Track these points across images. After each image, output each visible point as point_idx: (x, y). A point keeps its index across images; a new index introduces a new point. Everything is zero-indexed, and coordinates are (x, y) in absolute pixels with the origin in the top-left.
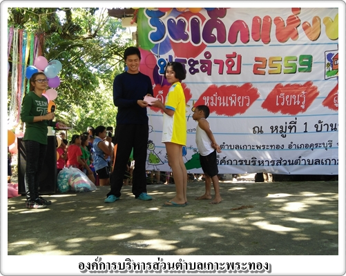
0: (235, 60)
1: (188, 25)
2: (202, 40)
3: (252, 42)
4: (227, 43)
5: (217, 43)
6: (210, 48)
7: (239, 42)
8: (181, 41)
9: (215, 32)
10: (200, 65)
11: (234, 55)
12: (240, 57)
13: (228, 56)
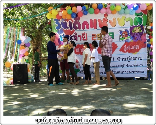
0: (85, 35)
1: (68, 23)
2: (73, 29)
3: (90, 28)
4: (82, 29)
5: (78, 29)
6: (76, 31)
7: (86, 29)
8: (66, 29)
9: (77, 25)
10: (73, 37)
11: (85, 33)
12: (87, 34)
13: (82, 34)
